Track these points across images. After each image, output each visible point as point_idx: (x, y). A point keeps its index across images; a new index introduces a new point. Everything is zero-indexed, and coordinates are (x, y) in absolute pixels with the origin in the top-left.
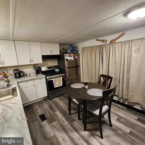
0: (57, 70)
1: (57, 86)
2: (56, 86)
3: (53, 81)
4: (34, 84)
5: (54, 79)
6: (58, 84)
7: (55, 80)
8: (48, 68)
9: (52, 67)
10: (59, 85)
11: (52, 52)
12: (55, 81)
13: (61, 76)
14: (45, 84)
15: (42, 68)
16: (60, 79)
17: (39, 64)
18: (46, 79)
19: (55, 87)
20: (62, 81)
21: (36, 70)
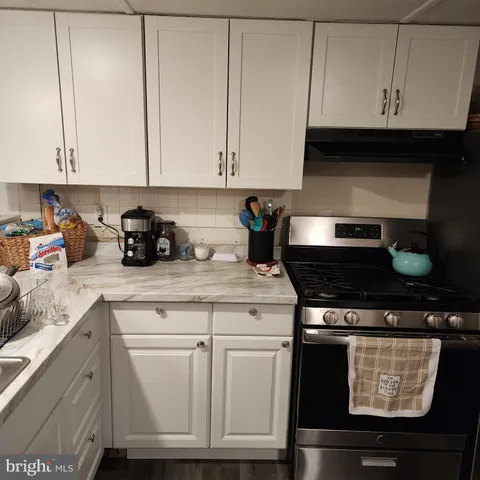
0: (410, 263)
1: (379, 404)
2: (365, 402)
3: (351, 353)
4: (205, 339)
5: (365, 341)
6: (385, 392)
7: (371, 350)
8: (341, 231)
9: (369, 230)
10: (393, 406)
11: (392, 100)
12: (370, 363)
13: (428, 332)
14: (284, 359)
15: (294, 220)
16: (416, 351)
17: (283, 191)
18: (299, 325)
19: (355, 410)
20: (433, 379)
21: (252, 233)
